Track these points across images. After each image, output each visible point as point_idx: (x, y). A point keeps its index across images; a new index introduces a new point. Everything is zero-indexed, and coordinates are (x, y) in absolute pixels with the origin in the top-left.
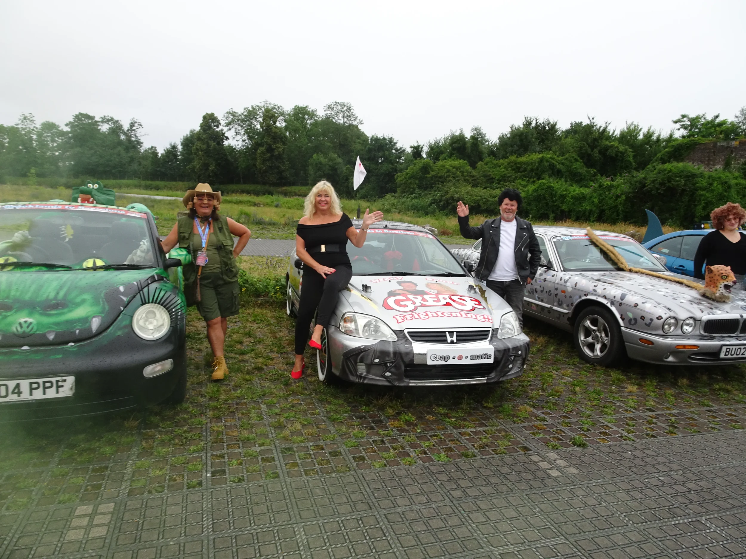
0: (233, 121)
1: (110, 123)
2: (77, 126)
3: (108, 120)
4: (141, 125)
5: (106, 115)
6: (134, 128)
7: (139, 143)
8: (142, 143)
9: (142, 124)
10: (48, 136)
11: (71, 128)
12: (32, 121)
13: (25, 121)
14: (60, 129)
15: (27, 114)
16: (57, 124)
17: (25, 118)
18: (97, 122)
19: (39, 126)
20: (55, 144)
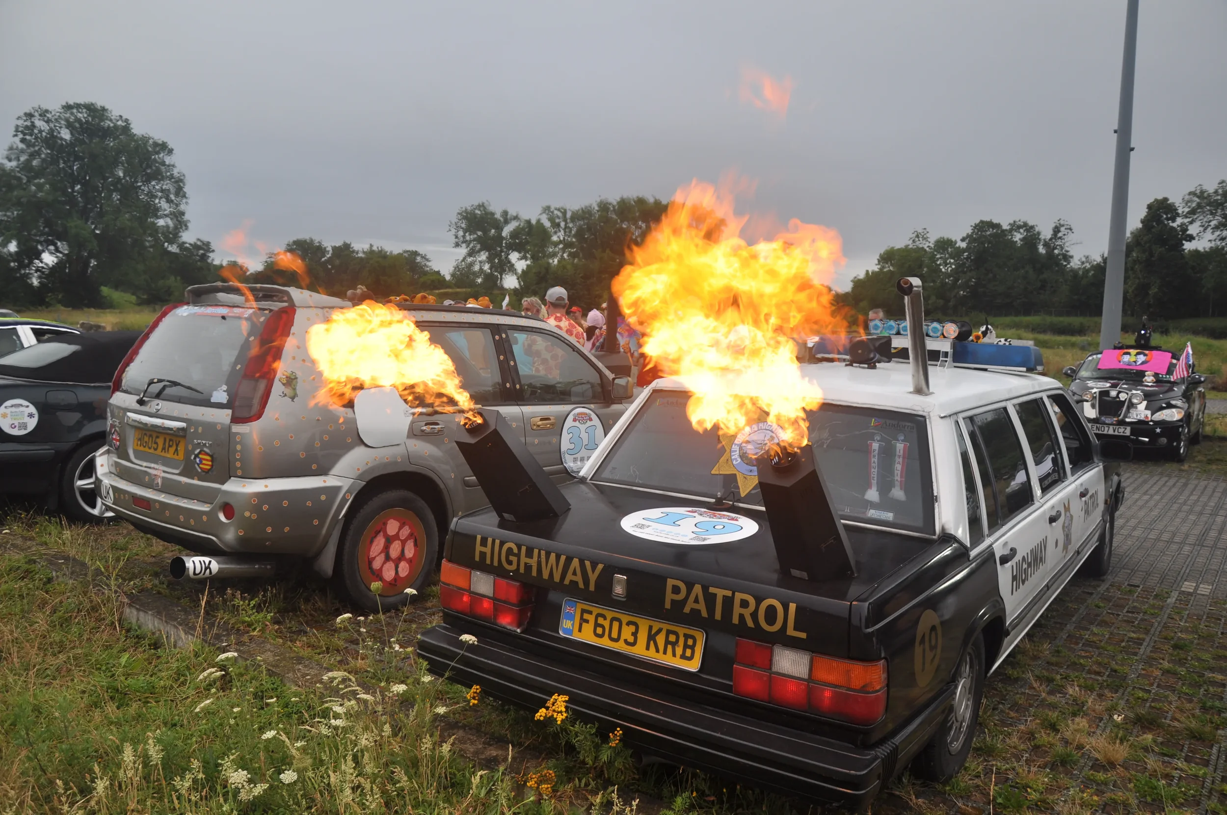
0: (1199, 206)
1: (1021, 231)
2: (975, 240)
3: (1019, 227)
4: (1071, 229)
5: (1017, 220)
6: (1060, 235)
7: (1067, 257)
8: (1072, 257)
9: (1072, 227)
10: (941, 258)
11: (968, 244)
12: (925, 239)
13: (917, 239)
14: (957, 245)
15: (920, 231)
16: (954, 240)
17: (917, 236)
18: (1003, 231)
19: (932, 246)
20: (950, 269)
